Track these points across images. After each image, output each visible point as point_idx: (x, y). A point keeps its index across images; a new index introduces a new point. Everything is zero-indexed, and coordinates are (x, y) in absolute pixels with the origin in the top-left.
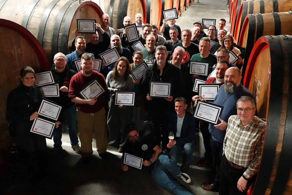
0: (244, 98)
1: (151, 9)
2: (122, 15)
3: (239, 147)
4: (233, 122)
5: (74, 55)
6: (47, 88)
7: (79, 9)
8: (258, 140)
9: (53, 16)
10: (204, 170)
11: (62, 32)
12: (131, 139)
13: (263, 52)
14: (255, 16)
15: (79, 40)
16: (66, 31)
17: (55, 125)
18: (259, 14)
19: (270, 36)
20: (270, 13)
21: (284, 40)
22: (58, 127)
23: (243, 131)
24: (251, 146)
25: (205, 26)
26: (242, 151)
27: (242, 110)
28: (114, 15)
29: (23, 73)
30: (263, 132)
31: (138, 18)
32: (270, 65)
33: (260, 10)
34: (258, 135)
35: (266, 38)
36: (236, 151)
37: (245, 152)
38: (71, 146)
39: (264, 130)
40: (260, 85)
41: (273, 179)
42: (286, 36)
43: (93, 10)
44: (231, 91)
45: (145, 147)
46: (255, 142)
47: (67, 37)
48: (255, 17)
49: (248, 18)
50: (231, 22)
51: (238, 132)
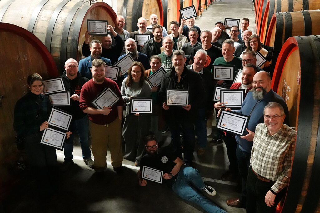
0: (271, 104)
1: (168, 9)
2: (137, 16)
3: (267, 158)
4: (260, 131)
5: (88, 60)
6: (57, 96)
7: (90, 11)
8: (287, 150)
9: (62, 19)
10: (229, 184)
11: (71, 36)
12: (149, 150)
13: (292, 54)
14: (283, 14)
15: (94, 45)
16: (76, 35)
17: (66, 136)
18: (288, 12)
19: (299, 36)
20: (300, 11)
21: (316, 41)
22: (69, 137)
23: (271, 140)
24: (279, 157)
25: (228, 26)
26: (270, 162)
27: (270, 117)
28: (128, 17)
29: (31, 80)
30: (293, 142)
31: (152, 19)
32: (300, 68)
33: (289, 8)
34: (287, 145)
35: (295, 39)
36: (264, 162)
37: (273, 164)
38: (83, 159)
39: (294, 139)
40: (290, 90)
41: (304, 193)
42: (317, 37)
43: (105, 11)
44: (261, 97)
45: (165, 160)
46: (284, 152)
47: (77, 42)
48: (283, 16)
49: (275, 17)
50: (257, 22)
51: (265, 142)
